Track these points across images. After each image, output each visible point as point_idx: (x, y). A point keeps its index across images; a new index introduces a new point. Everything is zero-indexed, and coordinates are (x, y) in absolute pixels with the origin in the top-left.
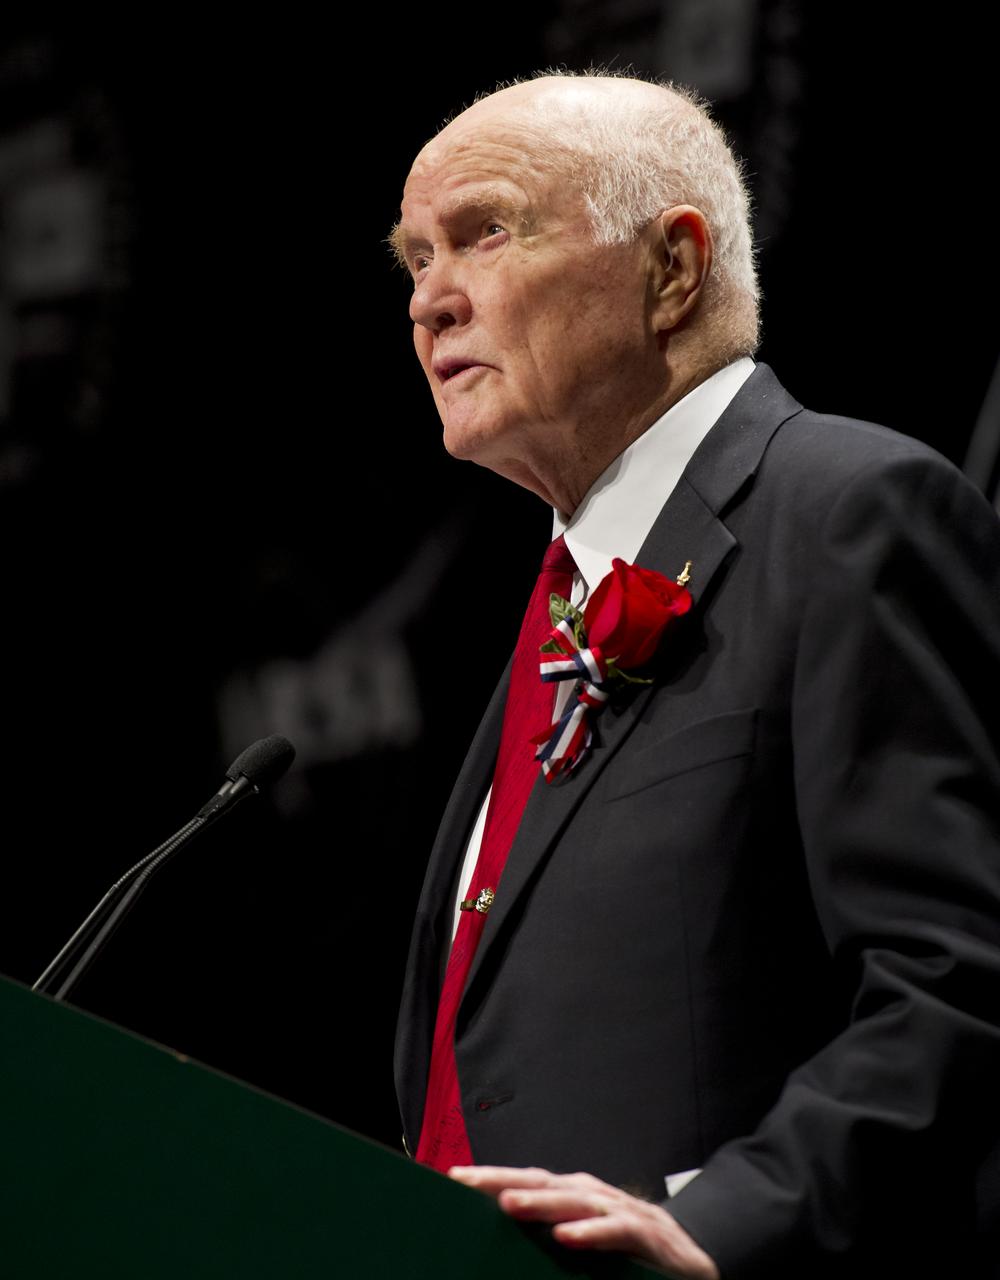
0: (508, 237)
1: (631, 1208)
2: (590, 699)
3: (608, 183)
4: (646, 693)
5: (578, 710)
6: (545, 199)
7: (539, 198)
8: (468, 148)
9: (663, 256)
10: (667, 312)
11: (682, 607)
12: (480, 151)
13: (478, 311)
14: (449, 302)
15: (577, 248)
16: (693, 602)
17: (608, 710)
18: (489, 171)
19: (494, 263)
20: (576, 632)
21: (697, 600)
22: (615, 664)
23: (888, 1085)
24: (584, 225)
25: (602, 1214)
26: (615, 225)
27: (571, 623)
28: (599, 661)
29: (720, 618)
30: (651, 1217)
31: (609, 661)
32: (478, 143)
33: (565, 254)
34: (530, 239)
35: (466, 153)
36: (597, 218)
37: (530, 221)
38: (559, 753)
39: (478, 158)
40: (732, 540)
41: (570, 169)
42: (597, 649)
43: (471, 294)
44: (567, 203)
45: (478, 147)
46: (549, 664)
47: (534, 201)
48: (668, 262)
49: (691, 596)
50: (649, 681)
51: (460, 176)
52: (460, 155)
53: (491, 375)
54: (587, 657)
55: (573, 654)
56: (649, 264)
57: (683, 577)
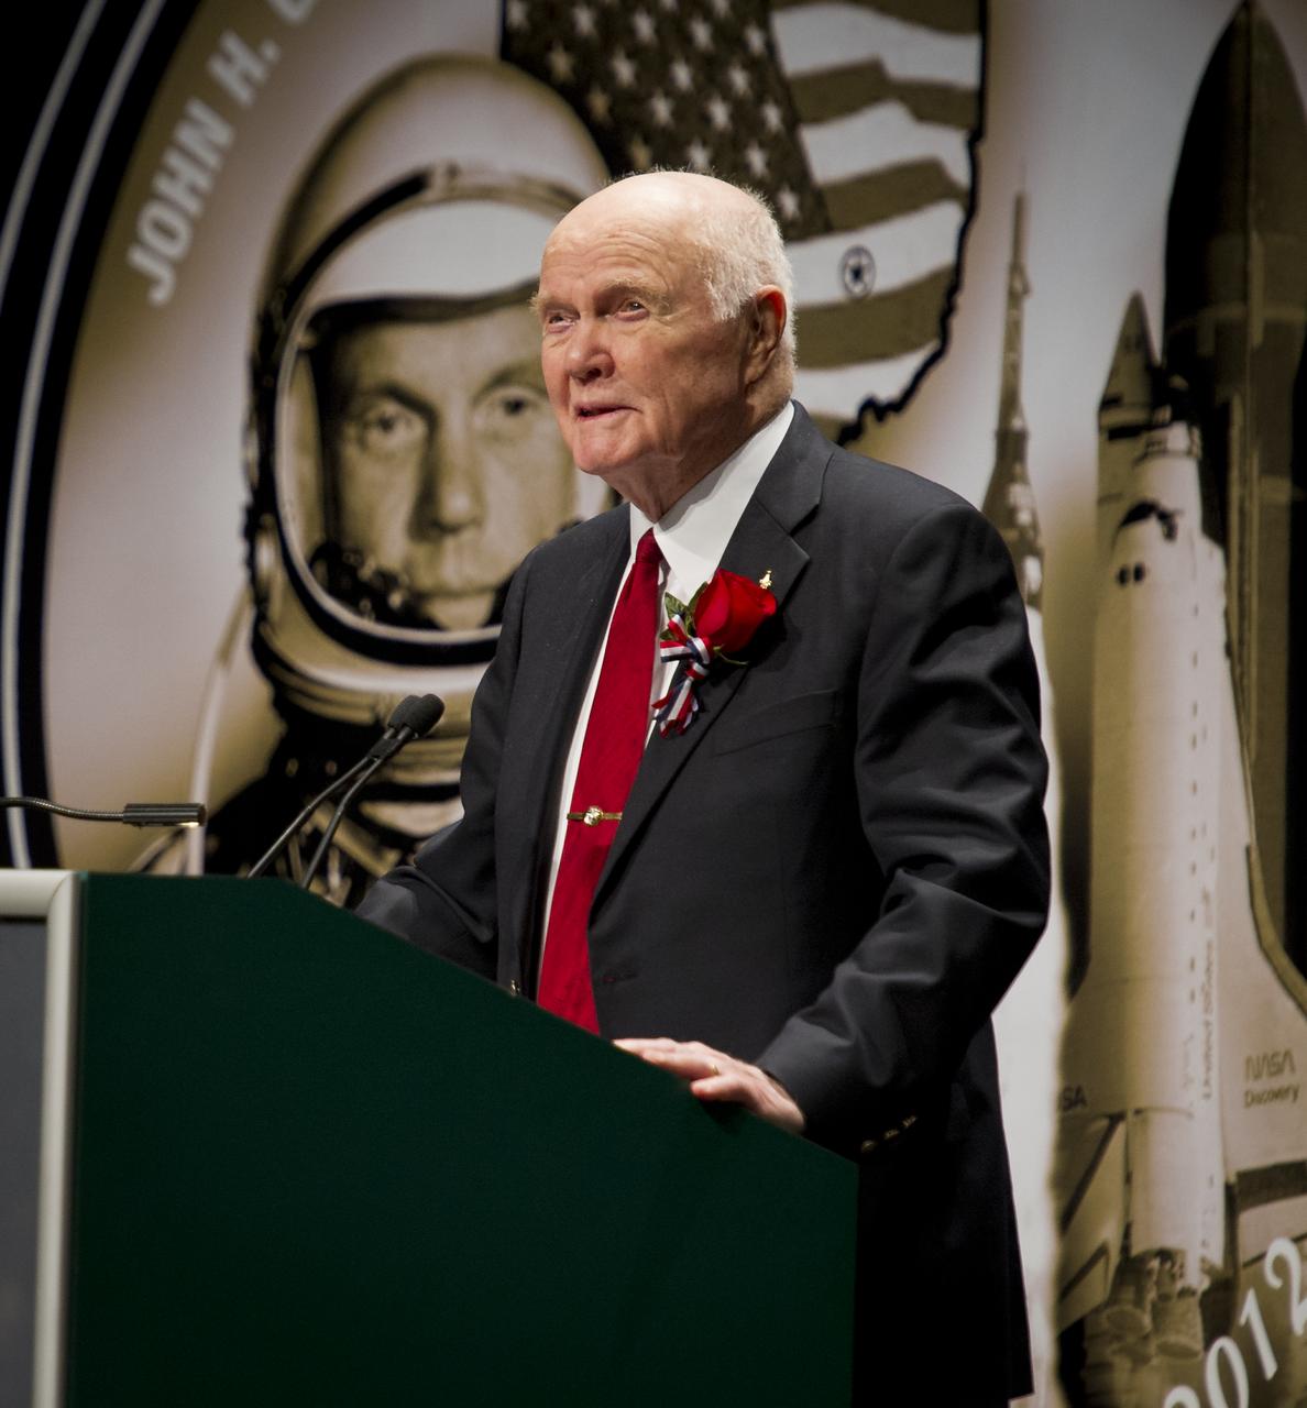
0: (647, 314)
1: (736, 1069)
2: (695, 674)
3: (723, 274)
4: (740, 673)
5: (687, 683)
6: (678, 286)
7: (674, 285)
8: (618, 236)
9: (755, 325)
10: (756, 367)
11: (770, 608)
12: (630, 241)
13: (620, 368)
14: (598, 360)
15: (701, 324)
16: (777, 602)
17: (708, 683)
18: (638, 259)
19: (635, 332)
20: (687, 623)
21: (780, 603)
22: (720, 651)
23: (911, 956)
24: (706, 306)
25: (716, 1073)
26: (727, 305)
27: (683, 617)
28: (709, 647)
29: (796, 615)
30: (750, 1075)
31: (716, 648)
32: (629, 233)
33: (693, 328)
34: (668, 318)
35: (616, 239)
36: (715, 300)
37: (668, 303)
38: (673, 716)
39: (629, 247)
40: (806, 556)
41: (695, 260)
42: (707, 639)
43: (615, 353)
44: (695, 288)
45: (627, 236)
46: (667, 649)
47: (671, 287)
48: (757, 330)
49: (775, 598)
50: (744, 663)
51: (615, 259)
52: (612, 240)
53: (633, 416)
54: (699, 644)
55: (684, 641)
56: (746, 332)
57: (766, 582)
